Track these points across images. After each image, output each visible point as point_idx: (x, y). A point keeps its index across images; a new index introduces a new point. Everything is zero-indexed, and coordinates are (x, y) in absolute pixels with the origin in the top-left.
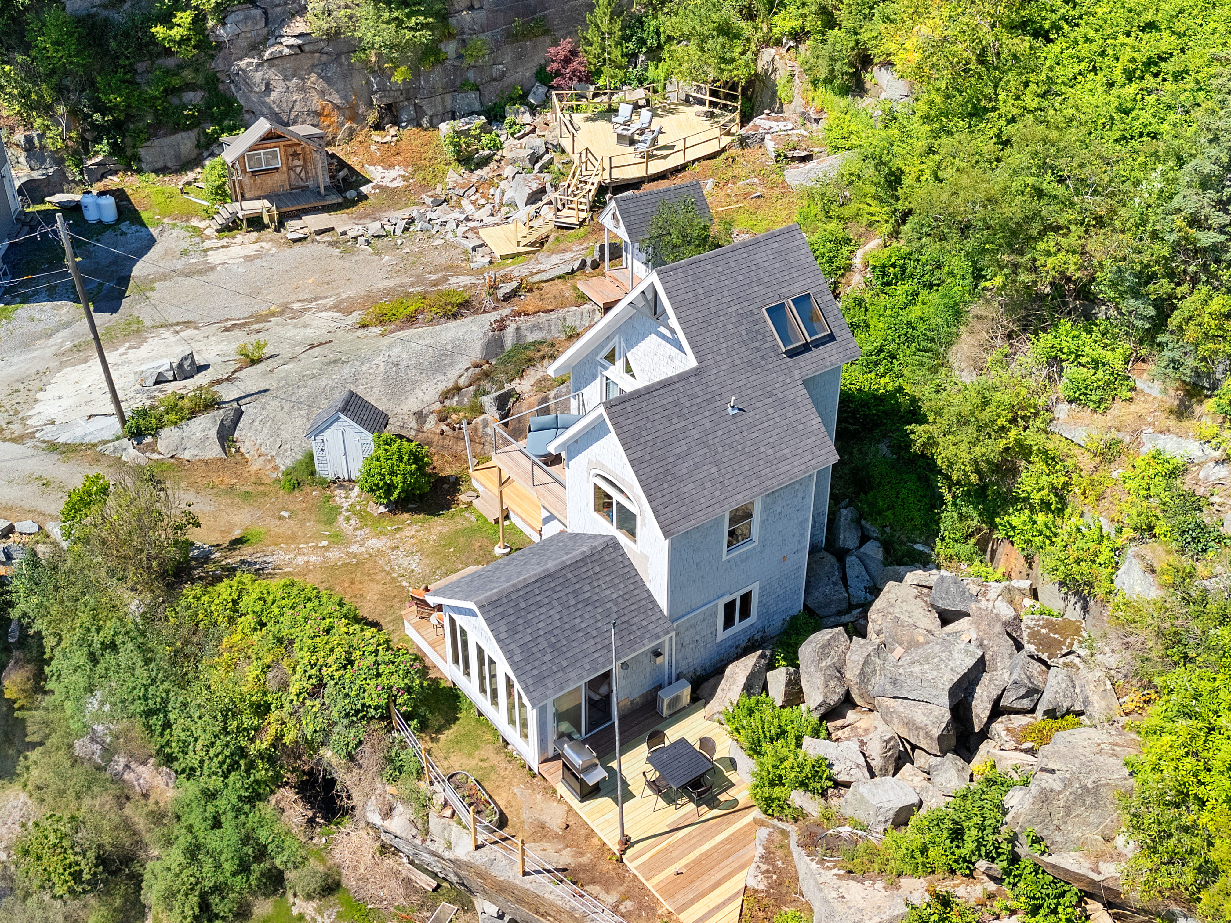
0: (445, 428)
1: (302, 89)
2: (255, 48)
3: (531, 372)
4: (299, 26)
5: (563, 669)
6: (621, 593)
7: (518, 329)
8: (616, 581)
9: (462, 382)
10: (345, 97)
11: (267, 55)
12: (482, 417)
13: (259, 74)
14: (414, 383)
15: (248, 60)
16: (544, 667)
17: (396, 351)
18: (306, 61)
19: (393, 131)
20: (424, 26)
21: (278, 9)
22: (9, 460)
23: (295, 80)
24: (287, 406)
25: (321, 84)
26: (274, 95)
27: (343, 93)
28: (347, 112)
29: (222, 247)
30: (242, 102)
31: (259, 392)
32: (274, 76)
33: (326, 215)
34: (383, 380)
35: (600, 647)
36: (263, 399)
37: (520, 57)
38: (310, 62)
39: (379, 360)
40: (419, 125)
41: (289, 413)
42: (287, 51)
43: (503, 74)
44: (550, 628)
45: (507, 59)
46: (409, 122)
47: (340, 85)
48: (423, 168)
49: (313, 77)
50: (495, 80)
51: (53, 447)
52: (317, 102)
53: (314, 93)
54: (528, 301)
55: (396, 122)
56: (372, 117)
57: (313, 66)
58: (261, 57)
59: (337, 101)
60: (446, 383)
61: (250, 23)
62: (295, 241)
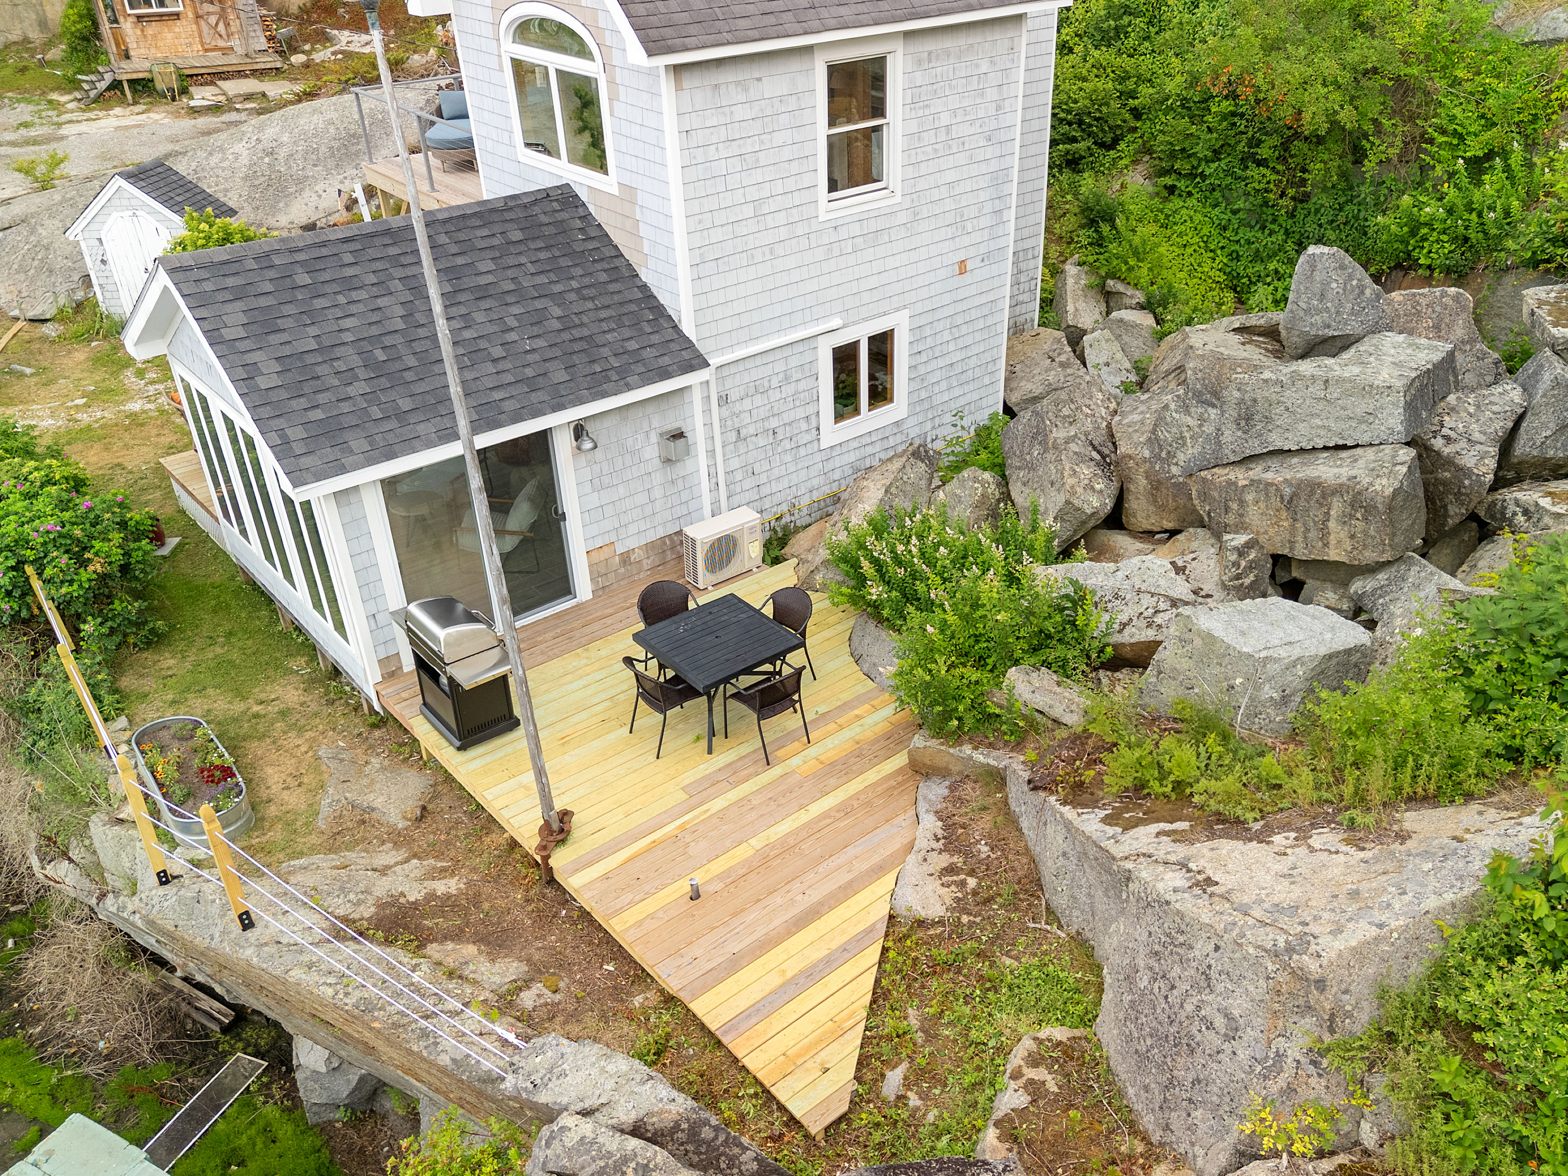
5: (401, 416)
6: (574, 284)
8: (564, 262)
14: (301, 181)
16: (346, 407)
29: (88, 120)
35: (509, 378)
44: (375, 331)
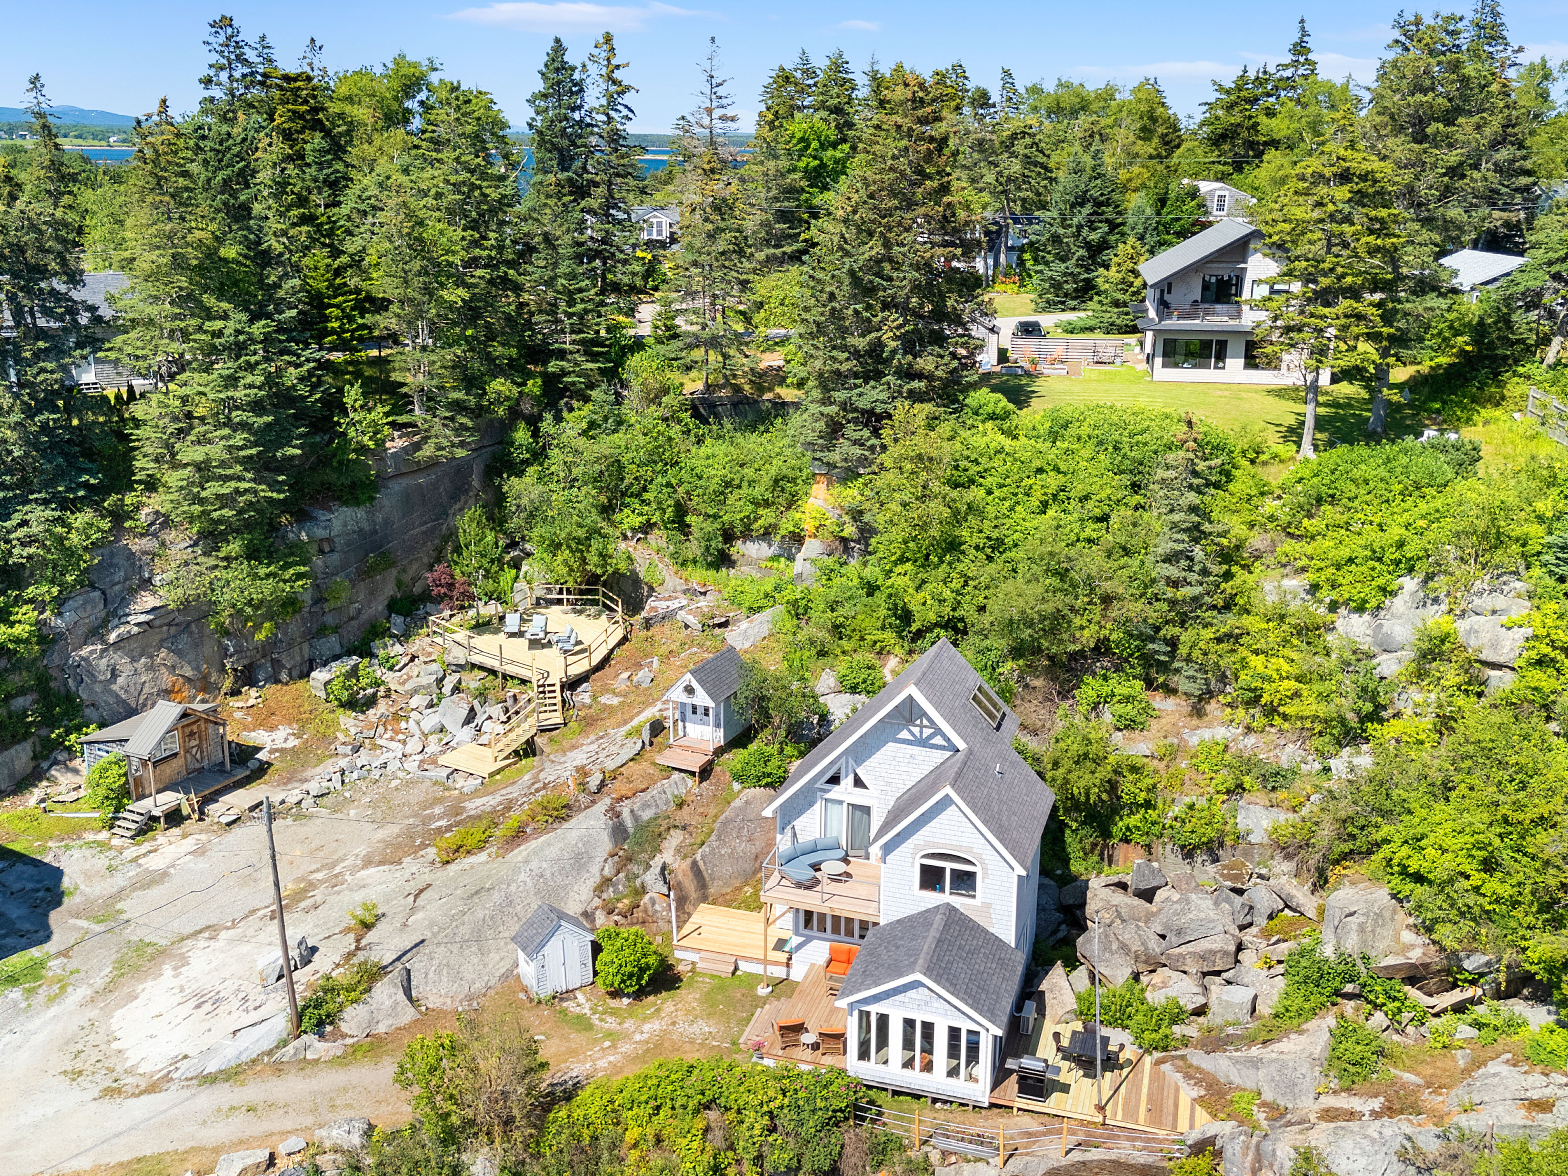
0: (616, 918)
1: (151, 668)
2: (96, 633)
3: (665, 844)
4: (147, 601)
5: (997, 1001)
6: (981, 940)
7: (632, 811)
8: (973, 933)
9: (607, 872)
10: (197, 668)
11: (112, 637)
12: (647, 897)
13: (104, 661)
14: (564, 888)
15: (91, 648)
17: (534, 865)
18: (155, 637)
19: (253, 692)
20: (299, 576)
21: (117, 587)
22: (170, 1108)
23: (143, 660)
24: (455, 948)
25: (170, 661)
26: (120, 680)
27: (194, 664)
28: (198, 684)
29: (150, 852)
30: (84, 696)
31: (416, 945)
32: (122, 661)
33: (241, 791)
34: (536, 894)
35: (1001, 980)
36: (425, 950)
37: (372, 593)
38: (158, 638)
39: (522, 877)
40: (277, 681)
41: (461, 954)
42: (136, 630)
43: (359, 612)
44: (968, 976)
45: (362, 596)
46: (266, 681)
47: (191, 656)
48: (308, 721)
49: (163, 653)
50: (352, 619)
51: (209, 1080)
52: (166, 679)
53: (163, 670)
54: (619, 787)
55: (253, 684)
56: (228, 684)
57: (163, 640)
58: (104, 642)
59: (189, 673)
60: (594, 880)
61: (89, 607)
62: (229, 824)
